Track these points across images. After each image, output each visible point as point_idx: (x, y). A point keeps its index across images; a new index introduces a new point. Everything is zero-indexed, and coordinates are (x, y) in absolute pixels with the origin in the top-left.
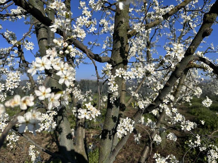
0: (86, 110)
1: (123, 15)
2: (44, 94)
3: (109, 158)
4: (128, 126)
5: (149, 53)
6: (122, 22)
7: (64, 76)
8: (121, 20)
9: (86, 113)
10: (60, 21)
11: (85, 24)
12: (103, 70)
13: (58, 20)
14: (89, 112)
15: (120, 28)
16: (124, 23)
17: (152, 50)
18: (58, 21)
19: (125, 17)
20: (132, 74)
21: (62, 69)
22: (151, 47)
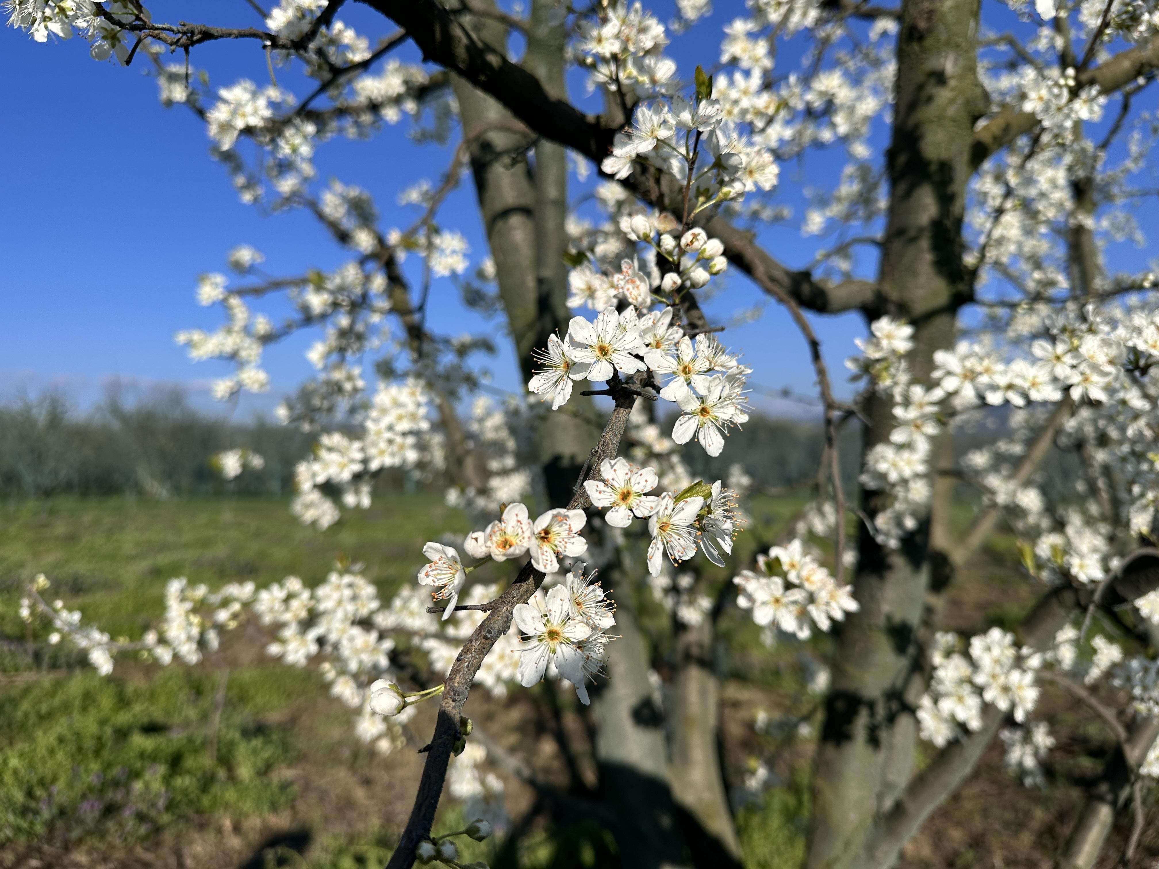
0: (778, 581)
1: (943, 37)
2: (625, 496)
3: (871, 848)
4: (1002, 680)
5: (1085, 238)
6: (940, 78)
7: (695, 405)
8: (933, 63)
9: (777, 601)
10: (672, 121)
11: (744, 112)
12: (855, 360)
13: (658, 112)
14: (797, 595)
15: (928, 112)
16: (953, 83)
17: (1105, 223)
18: (656, 119)
19: (958, 46)
20: (1041, 374)
21: (686, 370)
22: (1095, 205)
